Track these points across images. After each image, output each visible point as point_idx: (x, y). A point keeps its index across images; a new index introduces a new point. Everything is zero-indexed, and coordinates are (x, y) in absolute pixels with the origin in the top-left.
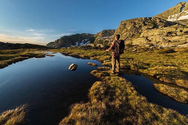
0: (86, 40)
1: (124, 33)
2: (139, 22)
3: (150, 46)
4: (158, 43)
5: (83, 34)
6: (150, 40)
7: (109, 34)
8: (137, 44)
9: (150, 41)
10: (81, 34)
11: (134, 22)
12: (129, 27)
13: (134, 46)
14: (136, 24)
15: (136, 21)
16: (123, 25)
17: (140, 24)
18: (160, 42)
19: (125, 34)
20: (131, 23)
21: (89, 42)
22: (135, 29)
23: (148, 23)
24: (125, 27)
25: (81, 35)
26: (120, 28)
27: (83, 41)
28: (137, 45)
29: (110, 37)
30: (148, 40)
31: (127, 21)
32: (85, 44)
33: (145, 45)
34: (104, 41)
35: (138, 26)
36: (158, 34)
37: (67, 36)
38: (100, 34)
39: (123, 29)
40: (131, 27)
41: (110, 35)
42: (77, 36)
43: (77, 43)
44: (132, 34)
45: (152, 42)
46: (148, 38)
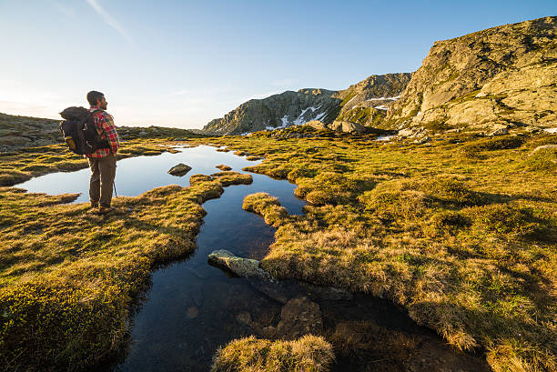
0: (313, 109)
1: (442, 83)
2: (505, 39)
3: (509, 127)
4: (542, 116)
5: (305, 90)
6: (510, 108)
7: (391, 87)
8: (461, 122)
9: (511, 110)
10: (300, 91)
11: (483, 43)
12: (461, 61)
13: (452, 128)
14: (489, 50)
15: (492, 40)
16: (439, 56)
17: (507, 46)
18: (552, 112)
19: (445, 87)
20: (471, 46)
21: (322, 114)
22: (484, 66)
23: (546, 40)
24: (445, 64)
25: (299, 95)
26: (429, 68)
27: (304, 112)
28: (461, 125)
29: (394, 98)
30: (503, 105)
31: (455, 40)
32: (308, 121)
33: (490, 124)
34: (372, 110)
35: (499, 57)
36: (549, 82)
37: (258, 101)
38: (359, 90)
39: (437, 71)
40: (471, 60)
41: (393, 91)
42: (285, 100)
43: (285, 120)
44: (471, 85)
45: (518, 115)
46: (503, 101)
